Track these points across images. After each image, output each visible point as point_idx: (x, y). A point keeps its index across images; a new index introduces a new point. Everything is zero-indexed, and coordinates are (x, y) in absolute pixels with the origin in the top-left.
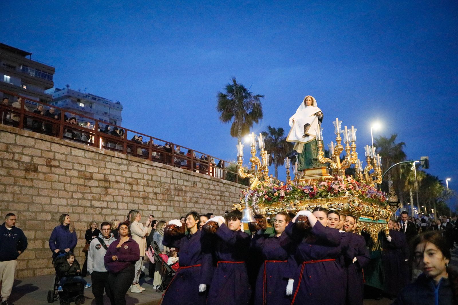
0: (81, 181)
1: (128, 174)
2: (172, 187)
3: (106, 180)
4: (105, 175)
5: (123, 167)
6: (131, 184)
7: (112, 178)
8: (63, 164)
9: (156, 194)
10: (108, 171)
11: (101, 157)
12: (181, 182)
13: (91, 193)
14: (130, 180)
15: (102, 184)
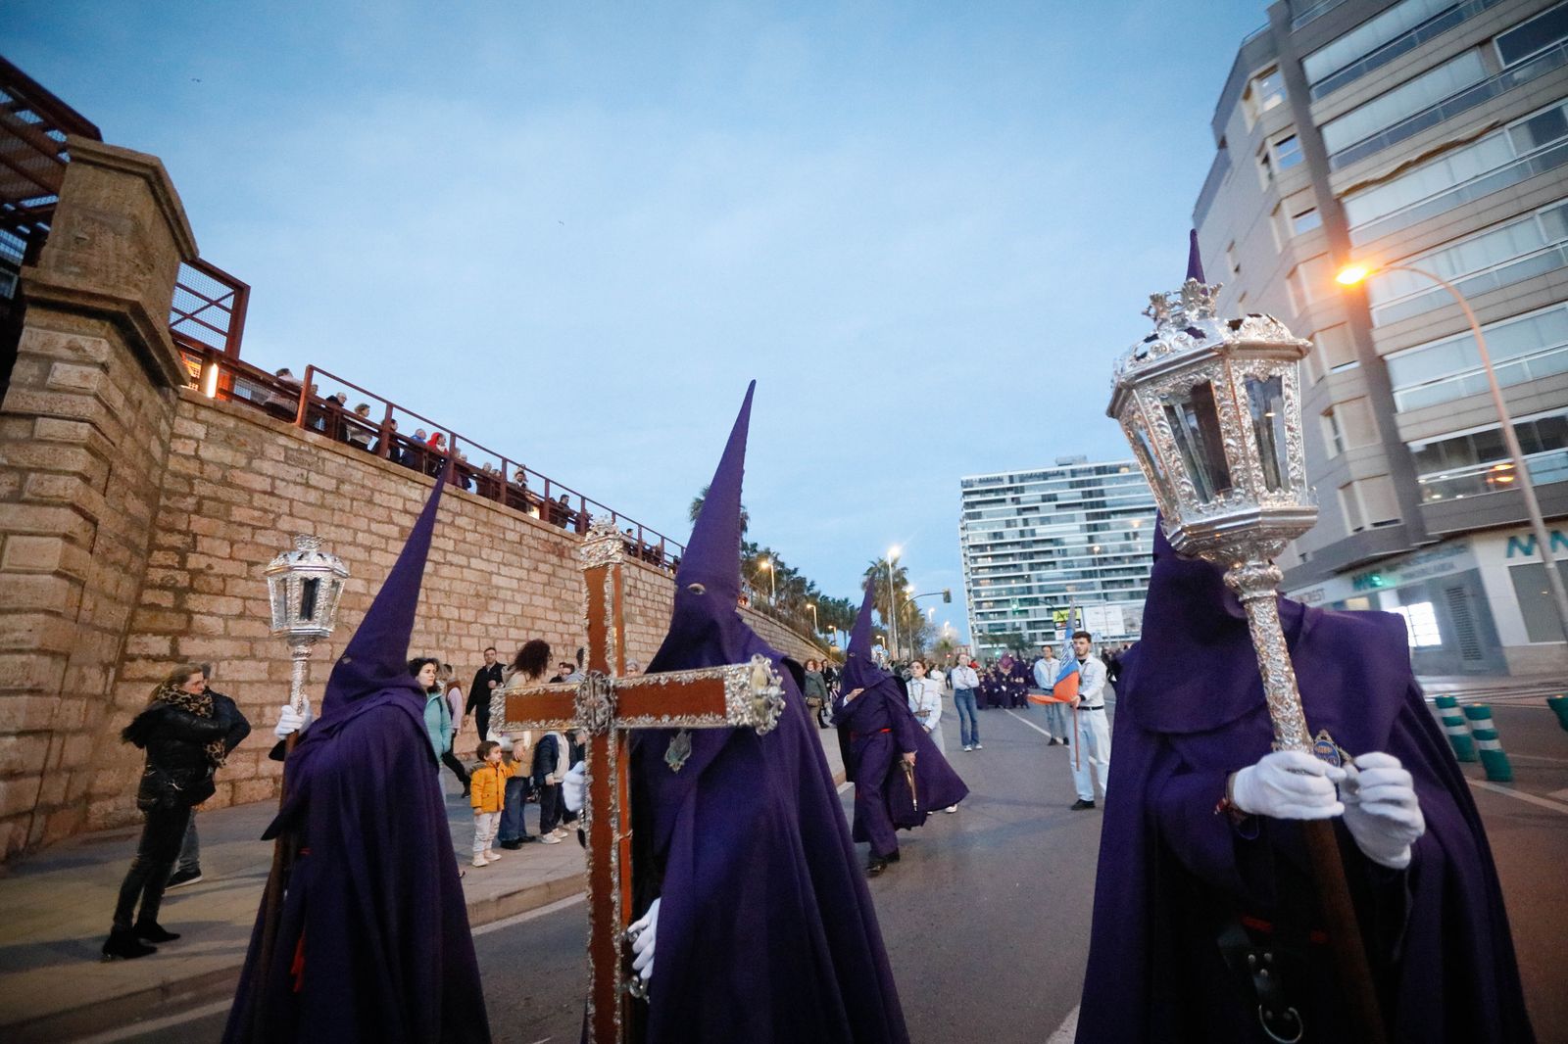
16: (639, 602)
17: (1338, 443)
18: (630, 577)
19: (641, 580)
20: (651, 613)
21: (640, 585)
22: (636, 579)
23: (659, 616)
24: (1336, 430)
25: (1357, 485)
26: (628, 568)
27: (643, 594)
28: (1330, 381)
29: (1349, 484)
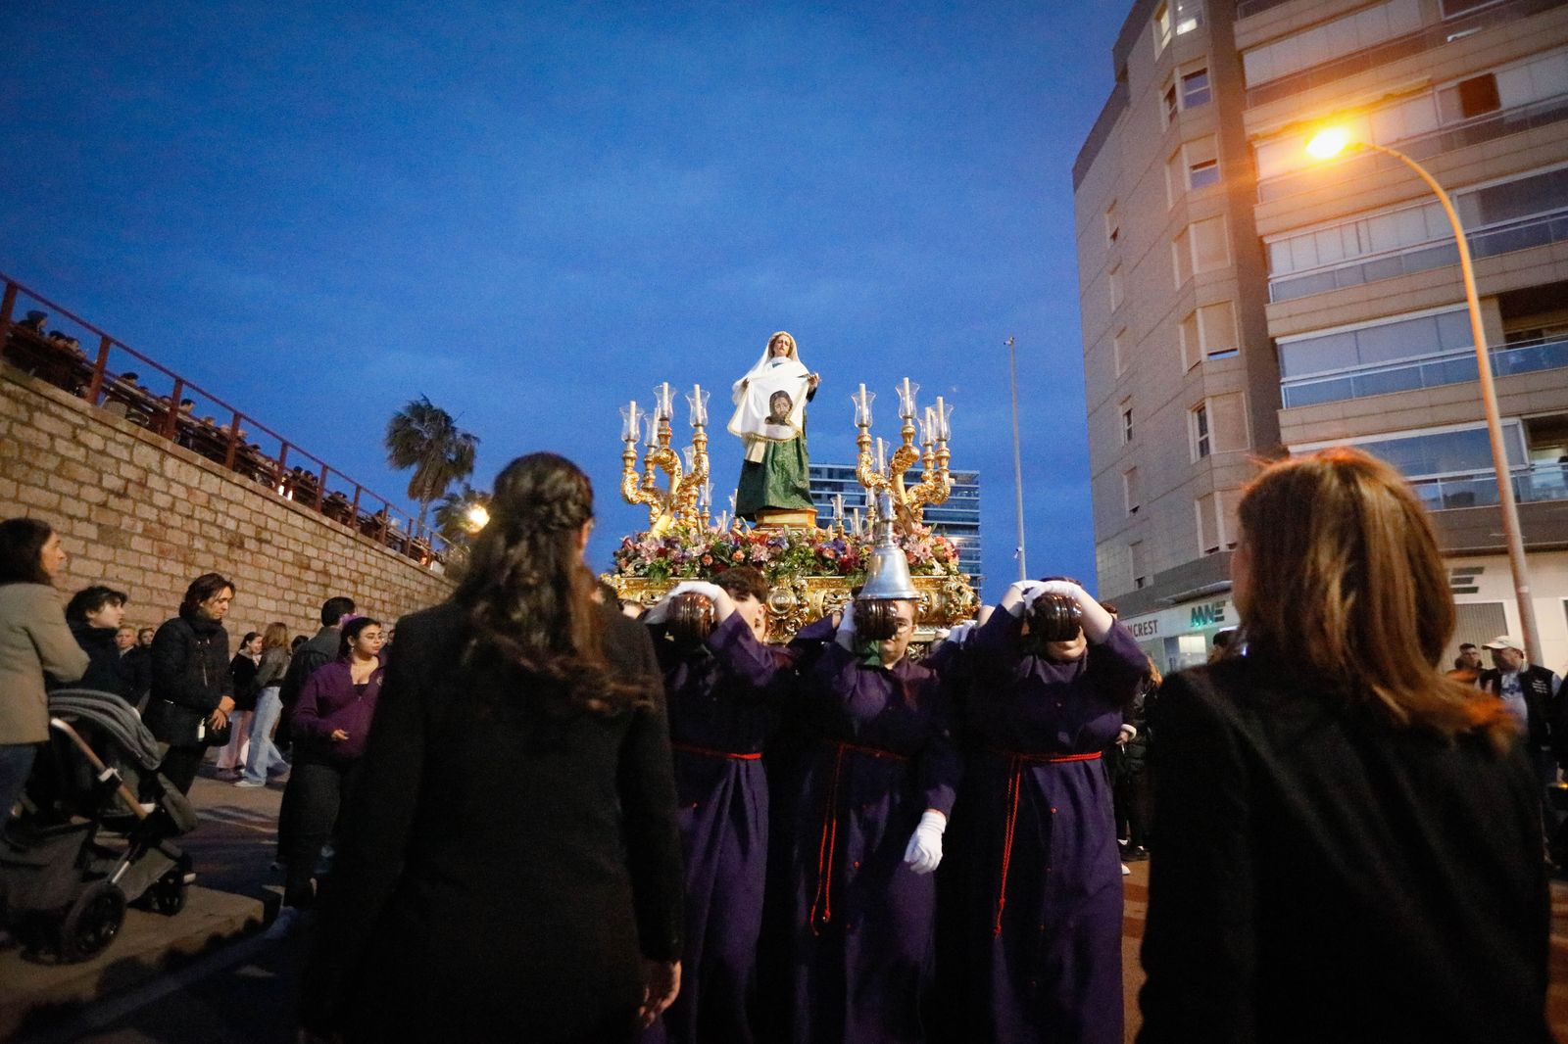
0: (295, 572)
1: (352, 565)
2: (403, 592)
3: (326, 573)
4: (325, 562)
5: (348, 552)
6: (355, 583)
7: (333, 570)
8: (277, 540)
9: (384, 602)
10: (329, 557)
11: (323, 530)
12: (413, 585)
13: (307, 593)
14: (355, 575)
15: (322, 579)
16: (151, 514)
17: (1204, 447)
18: (130, 462)
19: (161, 475)
20: (178, 538)
21: (154, 482)
22: (147, 471)
23: (199, 544)
24: (1203, 429)
25: (1217, 495)
26: (130, 448)
27: (162, 500)
28: (1207, 368)
29: (1210, 494)
